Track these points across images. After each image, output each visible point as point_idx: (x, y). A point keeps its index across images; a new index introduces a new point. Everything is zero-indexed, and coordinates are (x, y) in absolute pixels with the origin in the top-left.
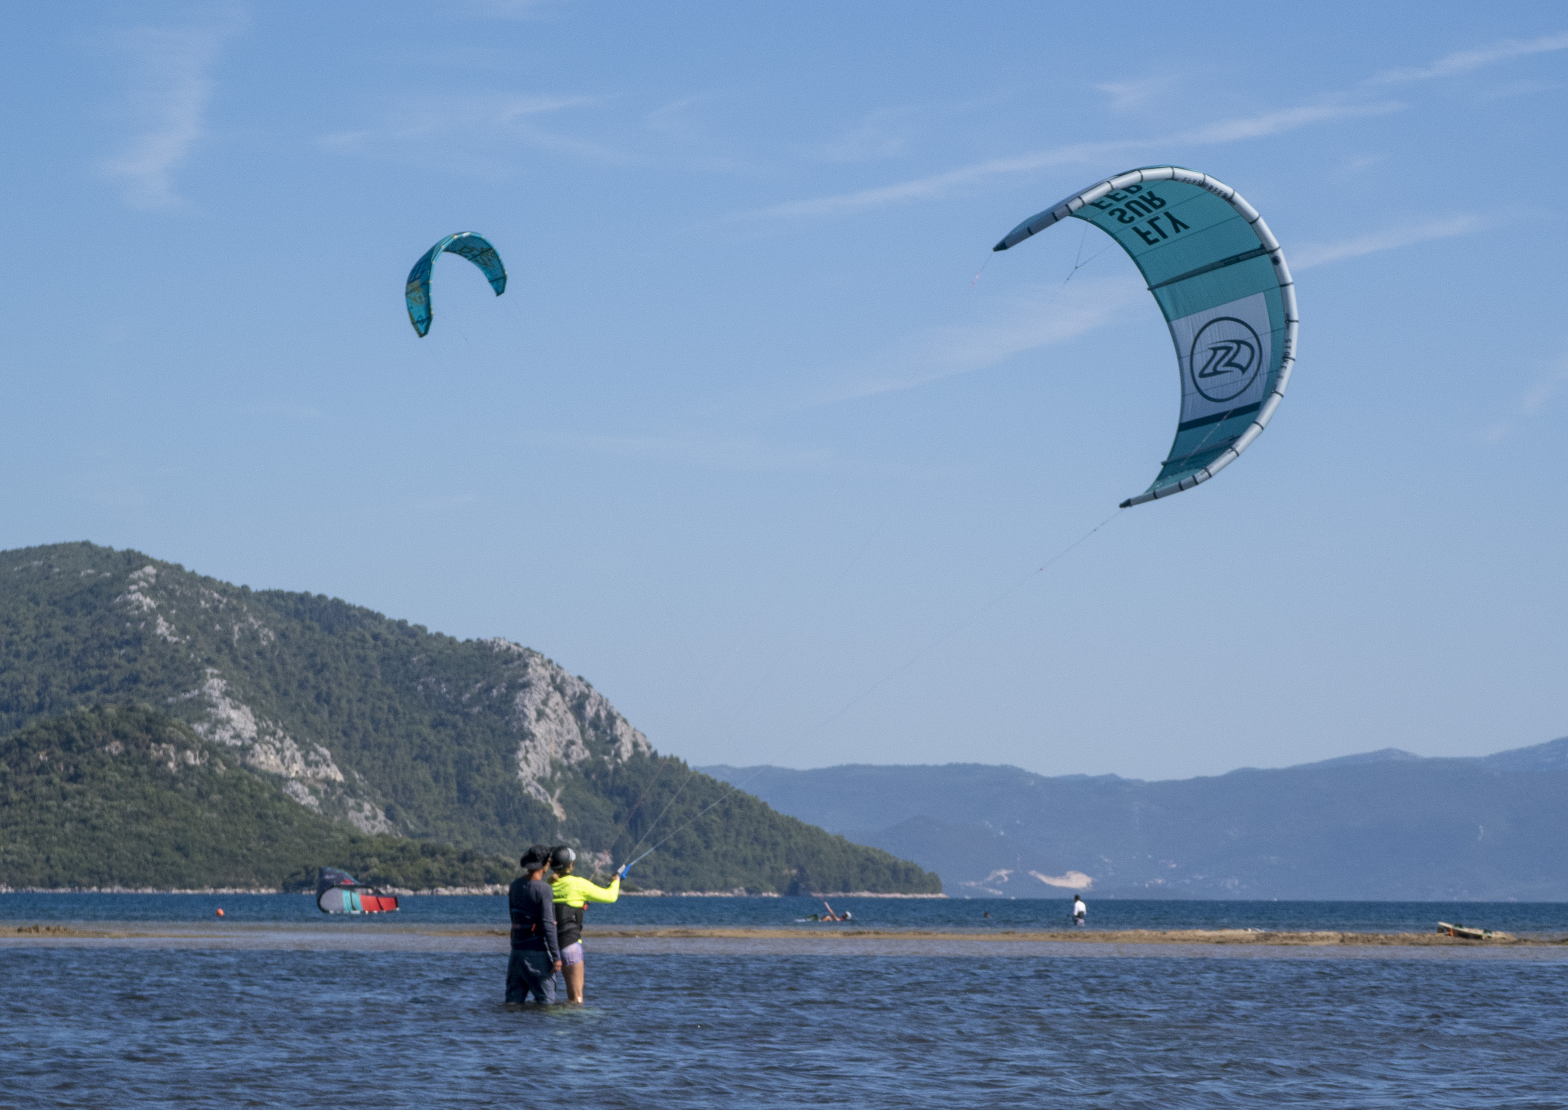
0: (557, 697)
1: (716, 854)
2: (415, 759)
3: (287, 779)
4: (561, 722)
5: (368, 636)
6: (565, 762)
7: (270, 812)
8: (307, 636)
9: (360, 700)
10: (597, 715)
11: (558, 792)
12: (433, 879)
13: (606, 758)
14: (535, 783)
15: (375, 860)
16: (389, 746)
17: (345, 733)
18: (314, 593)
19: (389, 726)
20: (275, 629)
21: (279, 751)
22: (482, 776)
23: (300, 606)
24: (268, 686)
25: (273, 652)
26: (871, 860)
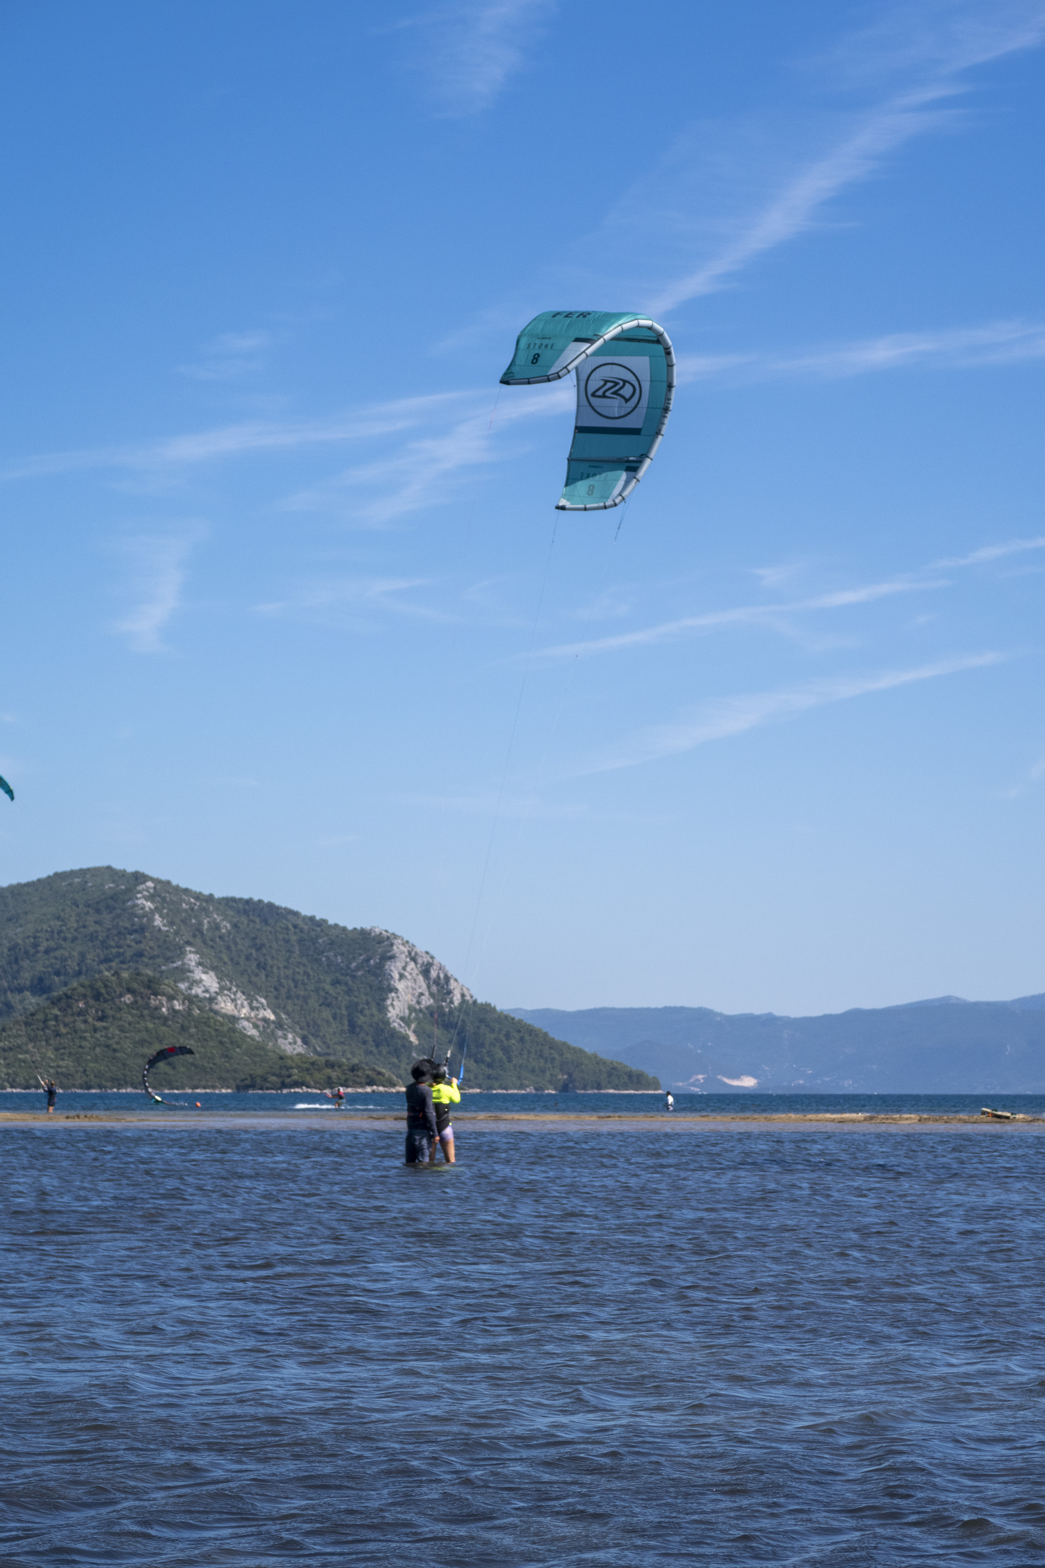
0: (412, 965)
1: (515, 1066)
2: (321, 1005)
3: (239, 1019)
4: (415, 981)
5: (290, 926)
6: (417, 1007)
7: (228, 1040)
8: (251, 926)
9: (285, 967)
10: (438, 976)
11: (413, 1026)
13: (444, 1004)
14: (398, 1021)
15: (295, 1071)
16: (304, 997)
17: (276, 989)
18: (256, 898)
19: (304, 984)
20: (230, 922)
21: (233, 1000)
22: (364, 1016)
23: (247, 907)
24: (226, 959)
25: (229, 936)
26: (614, 1068)
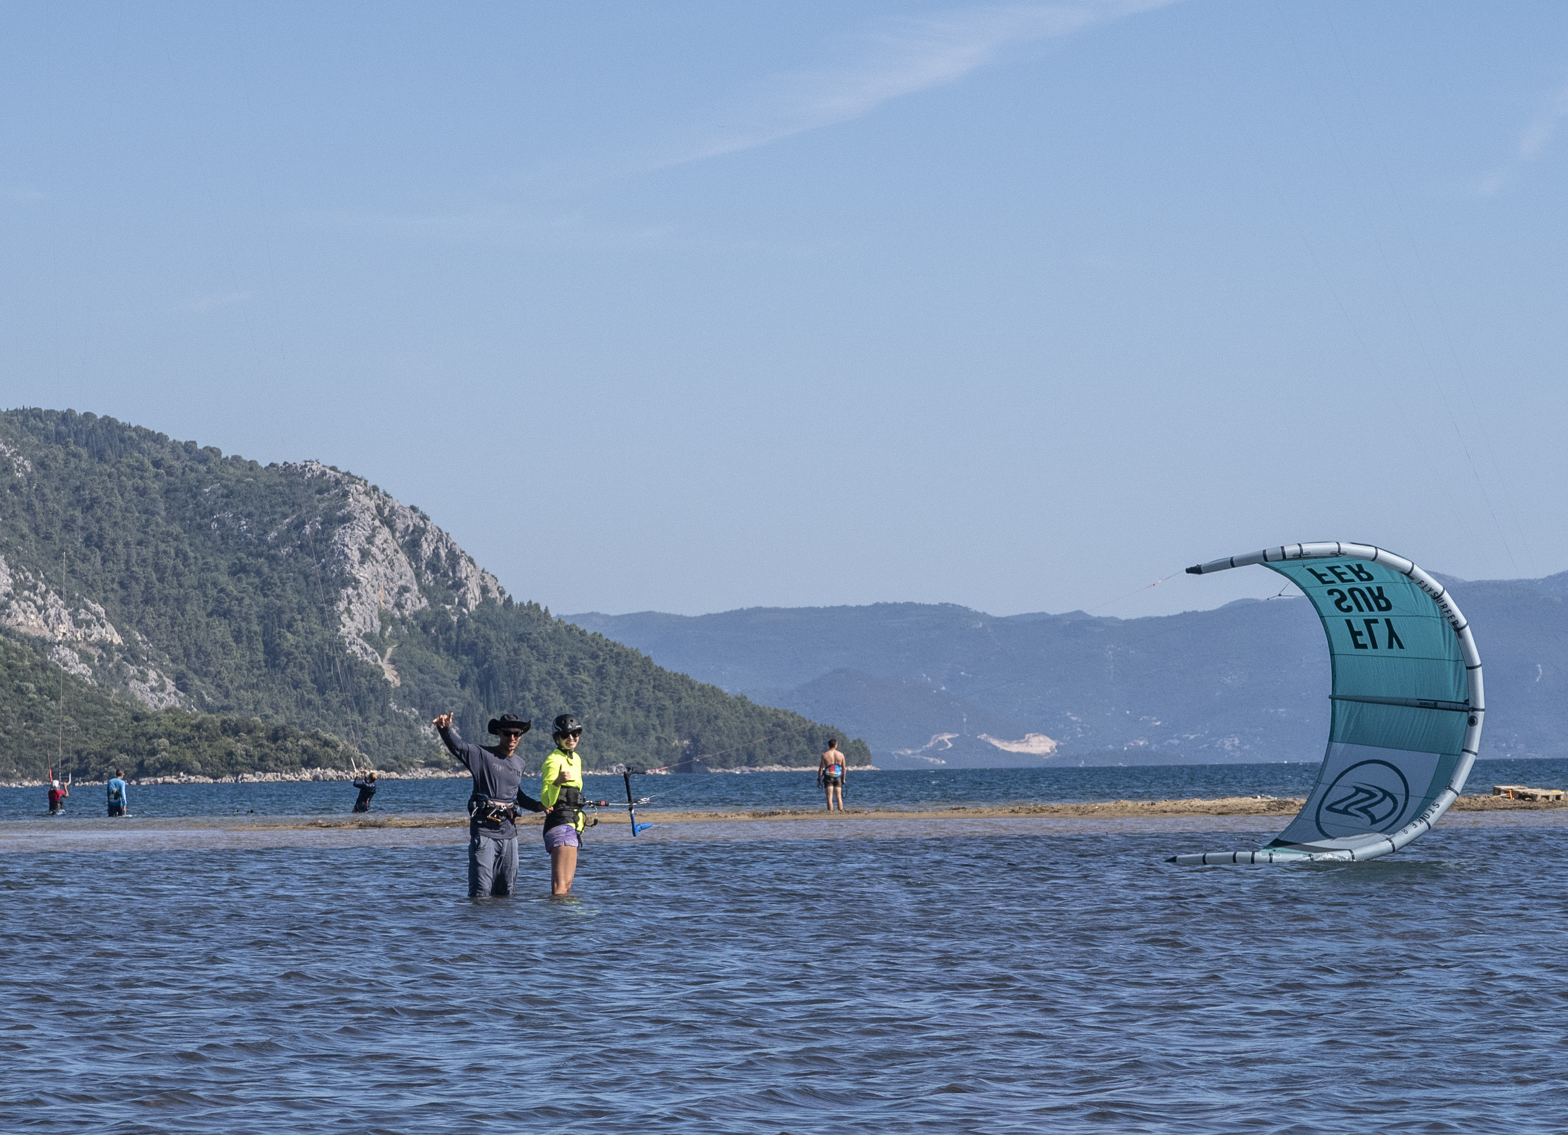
0: (385, 533)
1: (588, 723)
2: (210, 615)
3: (52, 644)
4: (391, 564)
5: (147, 463)
6: (397, 614)
7: (32, 686)
8: (72, 465)
9: (140, 543)
10: (436, 553)
11: (390, 650)
12: (237, 763)
13: (448, 607)
14: (360, 641)
15: (164, 741)
16: (177, 600)
17: (122, 585)
18: (80, 411)
19: (177, 575)
20: (31, 457)
21: (39, 609)
22: (293, 633)
23: (63, 428)
24: (26, 530)
25: (29, 485)
26: (782, 725)
